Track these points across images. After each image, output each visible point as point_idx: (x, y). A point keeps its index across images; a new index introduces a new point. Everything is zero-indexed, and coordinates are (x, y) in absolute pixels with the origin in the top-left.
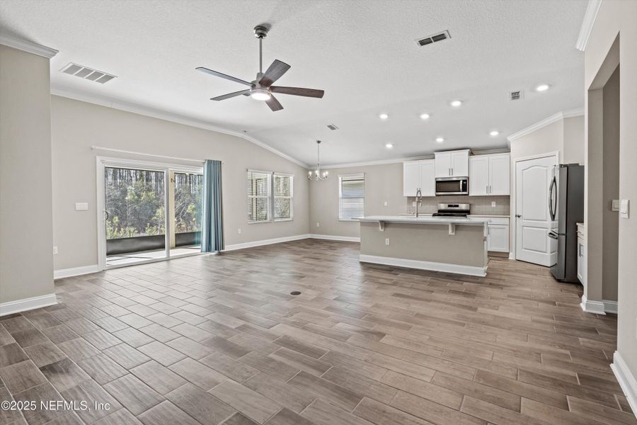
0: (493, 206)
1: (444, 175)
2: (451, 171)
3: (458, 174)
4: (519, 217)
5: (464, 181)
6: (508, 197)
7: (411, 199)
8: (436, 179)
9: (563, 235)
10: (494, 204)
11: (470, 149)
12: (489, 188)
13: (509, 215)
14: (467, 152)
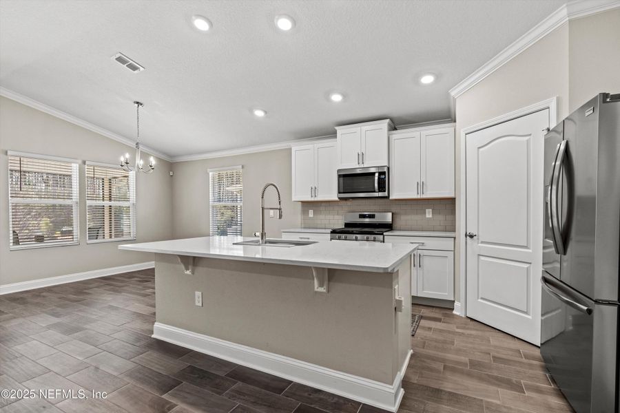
0: (427, 216)
1: (352, 165)
2: (361, 157)
3: (373, 163)
4: (472, 236)
5: (380, 174)
6: (452, 201)
7: (306, 205)
8: (339, 171)
9: (610, 303)
10: (429, 214)
11: (392, 120)
12: (421, 186)
13: (455, 231)
14: (385, 124)
